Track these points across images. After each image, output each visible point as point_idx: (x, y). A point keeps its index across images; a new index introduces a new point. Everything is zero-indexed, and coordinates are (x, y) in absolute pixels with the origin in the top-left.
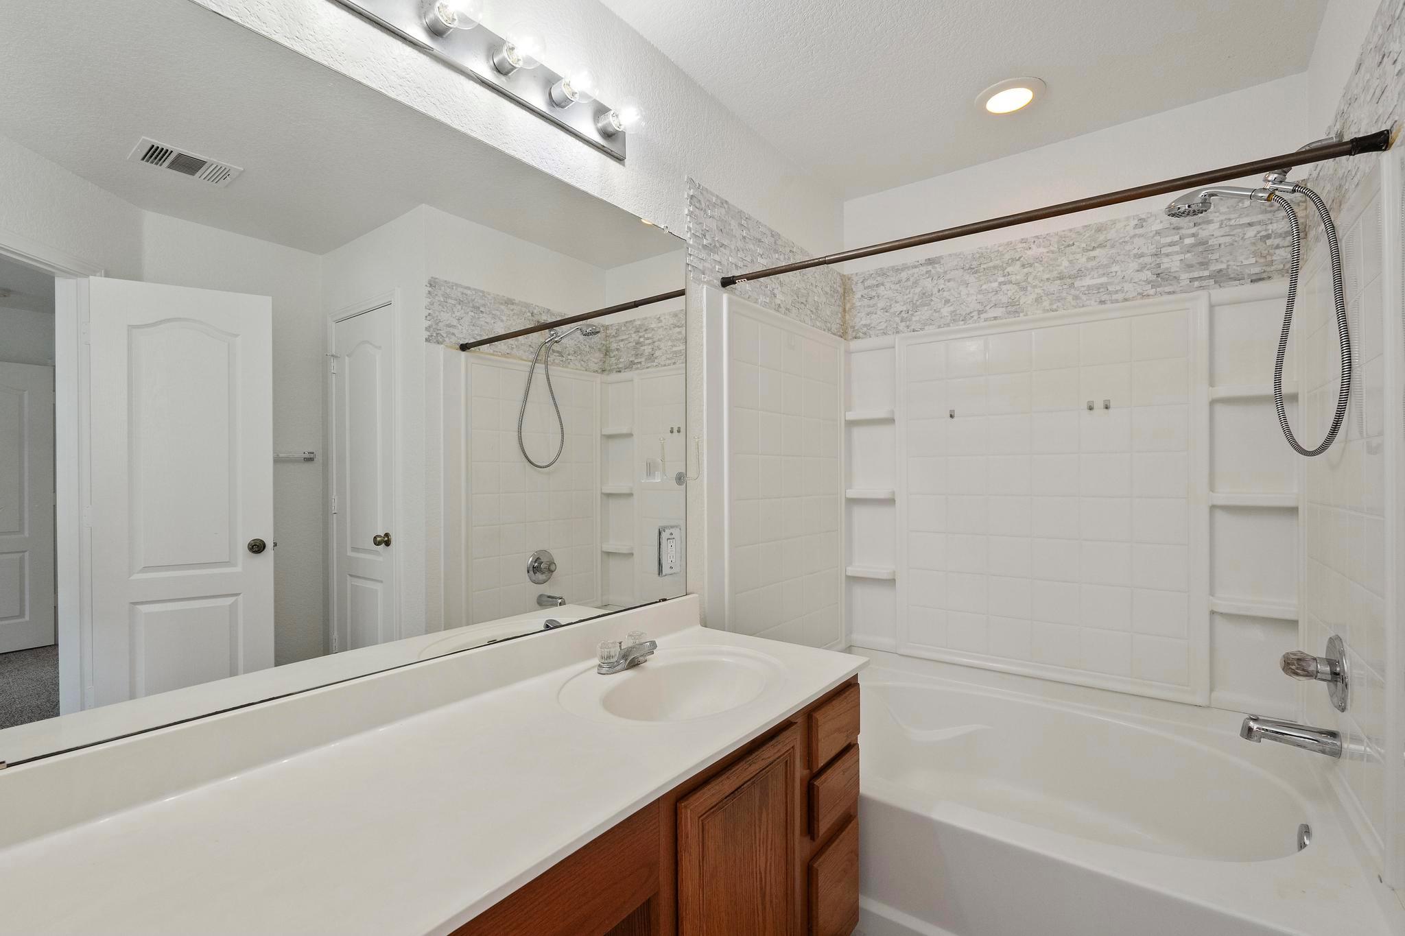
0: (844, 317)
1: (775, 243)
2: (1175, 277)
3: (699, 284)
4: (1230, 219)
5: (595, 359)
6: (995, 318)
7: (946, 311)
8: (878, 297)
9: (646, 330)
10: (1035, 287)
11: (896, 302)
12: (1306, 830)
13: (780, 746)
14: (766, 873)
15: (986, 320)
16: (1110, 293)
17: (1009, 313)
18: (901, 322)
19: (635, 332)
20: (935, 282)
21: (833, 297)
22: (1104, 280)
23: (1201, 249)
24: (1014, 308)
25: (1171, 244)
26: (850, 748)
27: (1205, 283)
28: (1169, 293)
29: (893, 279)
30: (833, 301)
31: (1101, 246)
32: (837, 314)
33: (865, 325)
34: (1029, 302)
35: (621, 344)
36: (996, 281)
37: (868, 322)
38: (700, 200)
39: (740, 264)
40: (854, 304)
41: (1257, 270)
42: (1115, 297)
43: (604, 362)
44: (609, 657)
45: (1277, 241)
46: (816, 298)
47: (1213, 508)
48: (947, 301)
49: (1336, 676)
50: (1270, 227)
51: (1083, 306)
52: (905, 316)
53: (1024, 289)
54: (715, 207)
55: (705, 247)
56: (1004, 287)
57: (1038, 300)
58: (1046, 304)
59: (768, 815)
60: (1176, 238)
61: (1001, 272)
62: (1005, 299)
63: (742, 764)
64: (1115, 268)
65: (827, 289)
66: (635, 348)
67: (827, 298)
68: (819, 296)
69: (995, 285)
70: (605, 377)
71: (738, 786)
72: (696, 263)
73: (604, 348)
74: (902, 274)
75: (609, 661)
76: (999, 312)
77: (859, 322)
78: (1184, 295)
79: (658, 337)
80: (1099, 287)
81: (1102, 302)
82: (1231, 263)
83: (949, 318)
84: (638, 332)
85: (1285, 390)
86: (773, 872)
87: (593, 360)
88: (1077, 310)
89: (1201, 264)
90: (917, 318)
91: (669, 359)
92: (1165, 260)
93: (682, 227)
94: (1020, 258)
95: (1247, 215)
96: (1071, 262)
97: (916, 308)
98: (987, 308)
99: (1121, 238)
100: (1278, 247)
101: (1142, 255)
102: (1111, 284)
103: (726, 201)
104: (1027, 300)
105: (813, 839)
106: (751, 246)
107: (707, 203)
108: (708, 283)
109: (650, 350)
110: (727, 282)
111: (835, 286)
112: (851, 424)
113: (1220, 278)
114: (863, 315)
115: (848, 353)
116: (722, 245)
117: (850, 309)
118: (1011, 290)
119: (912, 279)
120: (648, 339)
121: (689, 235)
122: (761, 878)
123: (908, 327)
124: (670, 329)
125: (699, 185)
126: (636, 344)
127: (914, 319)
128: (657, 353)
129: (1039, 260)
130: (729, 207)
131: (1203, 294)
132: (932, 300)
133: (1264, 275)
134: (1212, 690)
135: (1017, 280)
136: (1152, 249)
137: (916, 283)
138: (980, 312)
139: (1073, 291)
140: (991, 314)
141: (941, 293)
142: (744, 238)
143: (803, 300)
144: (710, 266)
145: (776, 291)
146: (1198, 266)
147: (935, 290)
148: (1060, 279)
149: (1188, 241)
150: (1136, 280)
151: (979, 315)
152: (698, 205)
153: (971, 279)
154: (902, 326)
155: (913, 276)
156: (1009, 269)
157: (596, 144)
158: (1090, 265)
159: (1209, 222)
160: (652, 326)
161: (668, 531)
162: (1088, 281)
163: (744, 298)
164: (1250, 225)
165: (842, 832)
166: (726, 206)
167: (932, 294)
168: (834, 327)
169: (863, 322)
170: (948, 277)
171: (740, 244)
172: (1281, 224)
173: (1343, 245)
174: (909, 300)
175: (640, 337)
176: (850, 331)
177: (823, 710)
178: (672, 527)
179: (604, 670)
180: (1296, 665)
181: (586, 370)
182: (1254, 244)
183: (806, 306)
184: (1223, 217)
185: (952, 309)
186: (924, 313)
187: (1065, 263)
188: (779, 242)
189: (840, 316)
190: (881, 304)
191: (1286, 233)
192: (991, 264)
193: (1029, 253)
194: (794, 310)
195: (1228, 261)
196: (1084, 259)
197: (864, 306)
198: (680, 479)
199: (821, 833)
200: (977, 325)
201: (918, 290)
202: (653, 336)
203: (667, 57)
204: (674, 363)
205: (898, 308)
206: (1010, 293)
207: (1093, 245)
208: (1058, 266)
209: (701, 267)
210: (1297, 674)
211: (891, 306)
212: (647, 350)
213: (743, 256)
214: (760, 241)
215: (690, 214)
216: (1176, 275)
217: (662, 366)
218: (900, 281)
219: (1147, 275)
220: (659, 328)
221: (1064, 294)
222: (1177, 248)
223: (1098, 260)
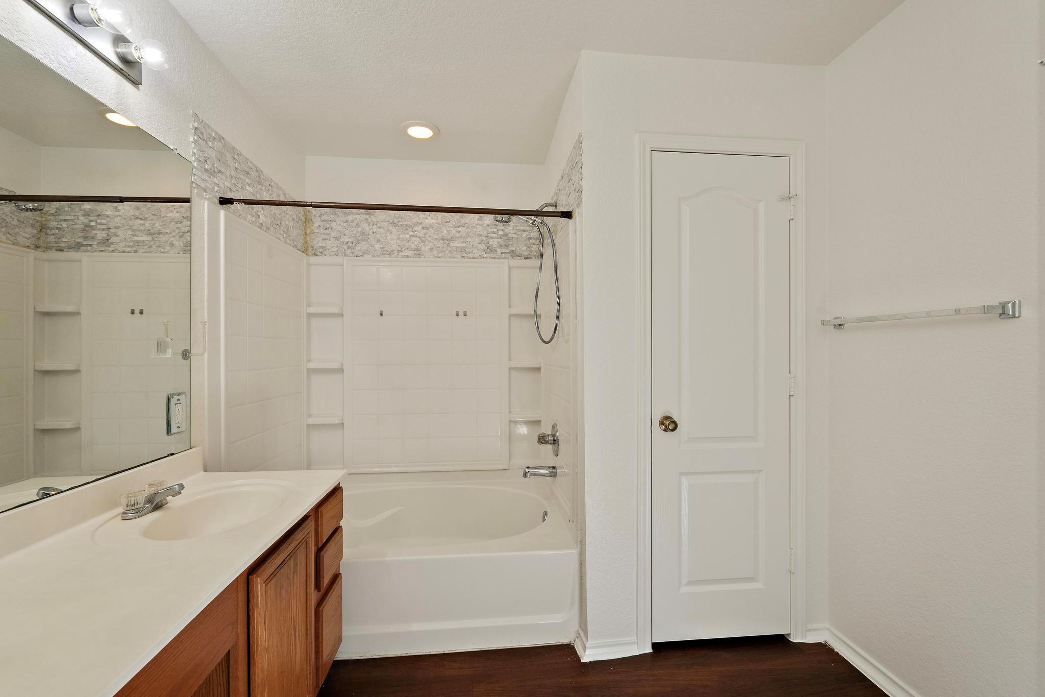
0: (305, 238)
1: (259, 176)
2: (495, 250)
3: (201, 200)
4: (516, 226)
5: (27, 234)
6: (408, 256)
7: (378, 246)
8: (332, 229)
9: (99, 215)
10: (429, 242)
11: (345, 235)
12: (546, 513)
13: (304, 531)
14: (296, 615)
15: (402, 257)
16: (466, 253)
17: (415, 254)
18: (348, 249)
19: (83, 215)
20: (371, 227)
21: (298, 223)
22: (464, 245)
23: (505, 238)
24: (418, 253)
25: (494, 233)
26: (338, 530)
27: (507, 255)
28: (492, 258)
29: (342, 219)
30: (298, 225)
31: (463, 226)
32: (301, 236)
33: (322, 247)
34: (426, 250)
35: (64, 225)
36: (408, 234)
37: (324, 245)
38: (202, 133)
39: (234, 189)
40: (313, 230)
41: (526, 253)
42: (469, 255)
43: (39, 238)
44: (135, 504)
45: (534, 241)
46: (287, 223)
47: (510, 368)
48: (378, 241)
49: (555, 442)
50: (531, 234)
51: (454, 258)
52: (351, 245)
53: (424, 242)
54: (214, 140)
55: (206, 170)
56: (413, 239)
57: (431, 250)
58: (435, 253)
59: (297, 578)
60: (496, 230)
61: (411, 229)
62: (413, 246)
63: (285, 545)
64: (469, 240)
65: (294, 217)
66: (83, 230)
67: (294, 223)
68: (289, 221)
69: (408, 236)
70: (39, 254)
71: (283, 560)
72: (199, 182)
73: (39, 224)
74: (349, 217)
75: (136, 507)
76: (410, 253)
77: (317, 244)
78: (498, 260)
79: (115, 224)
80: (462, 248)
81: (463, 257)
82: (517, 248)
83: (380, 251)
84: (89, 215)
85: (538, 312)
86: (300, 615)
87: (24, 234)
88: (451, 259)
89: (506, 246)
90: (359, 248)
91: (129, 247)
92: (491, 240)
93: (189, 151)
94: (422, 223)
95: (523, 226)
96: (448, 231)
97: (358, 242)
98: (403, 249)
99: (472, 224)
100: (534, 244)
101: (481, 236)
102: (468, 248)
103: (223, 138)
104: (425, 248)
105: (319, 591)
106: (242, 176)
107: (208, 136)
108: (208, 199)
109: (105, 236)
110: (224, 201)
111: (300, 215)
112: (310, 316)
113: (513, 254)
114: (320, 239)
115: (309, 265)
116: (220, 172)
117: (310, 234)
118: (416, 241)
119: (355, 222)
120: (101, 224)
121: (193, 158)
122: (294, 620)
123: (353, 253)
124: (131, 220)
125: (202, 120)
126: (85, 226)
127: (357, 248)
128: (114, 239)
129: (432, 226)
130: (225, 143)
131: (506, 260)
132: (369, 238)
133: (529, 257)
134: (510, 461)
135: (420, 235)
136: (485, 233)
137: (358, 225)
138: (399, 251)
139: (449, 248)
140: (406, 253)
141: (375, 234)
142: (236, 168)
143: (278, 222)
144: (210, 187)
145: (259, 213)
146: (504, 246)
147: (371, 232)
148: (443, 240)
149: (501, 233)
150: (479, 248)
151: (398, 252)
152: (201, 136)
153: (394, 230)
154: (348, 252)
155: (356, 220)
156: (415, 228)
157: (115, 66)
158: (458, 235)
159: (509, 226)
160: (108, 213)
161: (176, 398)
162: (456, 244)
163: (237, 216)
164: (524, 231)
165: (333, 585)
166: (223, 142)
167: (369, 234)
168: (299, 245)
169: (320, 245)
170: (379, 225)
171: (234, 173)
172: (535, 234)
173: (557, 251)
174: (353, 235)
175: (91, 221)
176: (310, 249)
177: (325, 505)
178: (179, 394)
179: (130, 516)
180: (542, 440)
181: (14, 244)
182: (525, 240)
183: (280, 227)
184: (514, 225)
185: (381, 246)
186: (364, 246)
187: (445, 231)
188: (262, 177)
189: (303, 237)
190: (334, 234)
191: (537, 238)
192: (405, 223)
193: (426, 221)
194: (272, 229)
195: (516, 246)
196: (454, 231)
197: (321, 233)
198: (186, 355)
199: (325, 585)
200: (396, 259)
201: (359, 230)
202: (108, 222)
203: (177, 10)
204: (136, 251)
205: (346, 239)
206: (416, 243)
207: (459, 224)
208: (442, 232)
209: (203, 185)
210: (542, 443)
211: (340, 236)
212: (101, 235)
213: (236, 183)
214: (248, 173)
215: (195, 142)
216: (495, 249)
217: (120, 252)
218: (347, 221)
219: (483, 246)
220: (116, 216)
221: (444, 249)
222: (495, 235)
223: (461, 233)
